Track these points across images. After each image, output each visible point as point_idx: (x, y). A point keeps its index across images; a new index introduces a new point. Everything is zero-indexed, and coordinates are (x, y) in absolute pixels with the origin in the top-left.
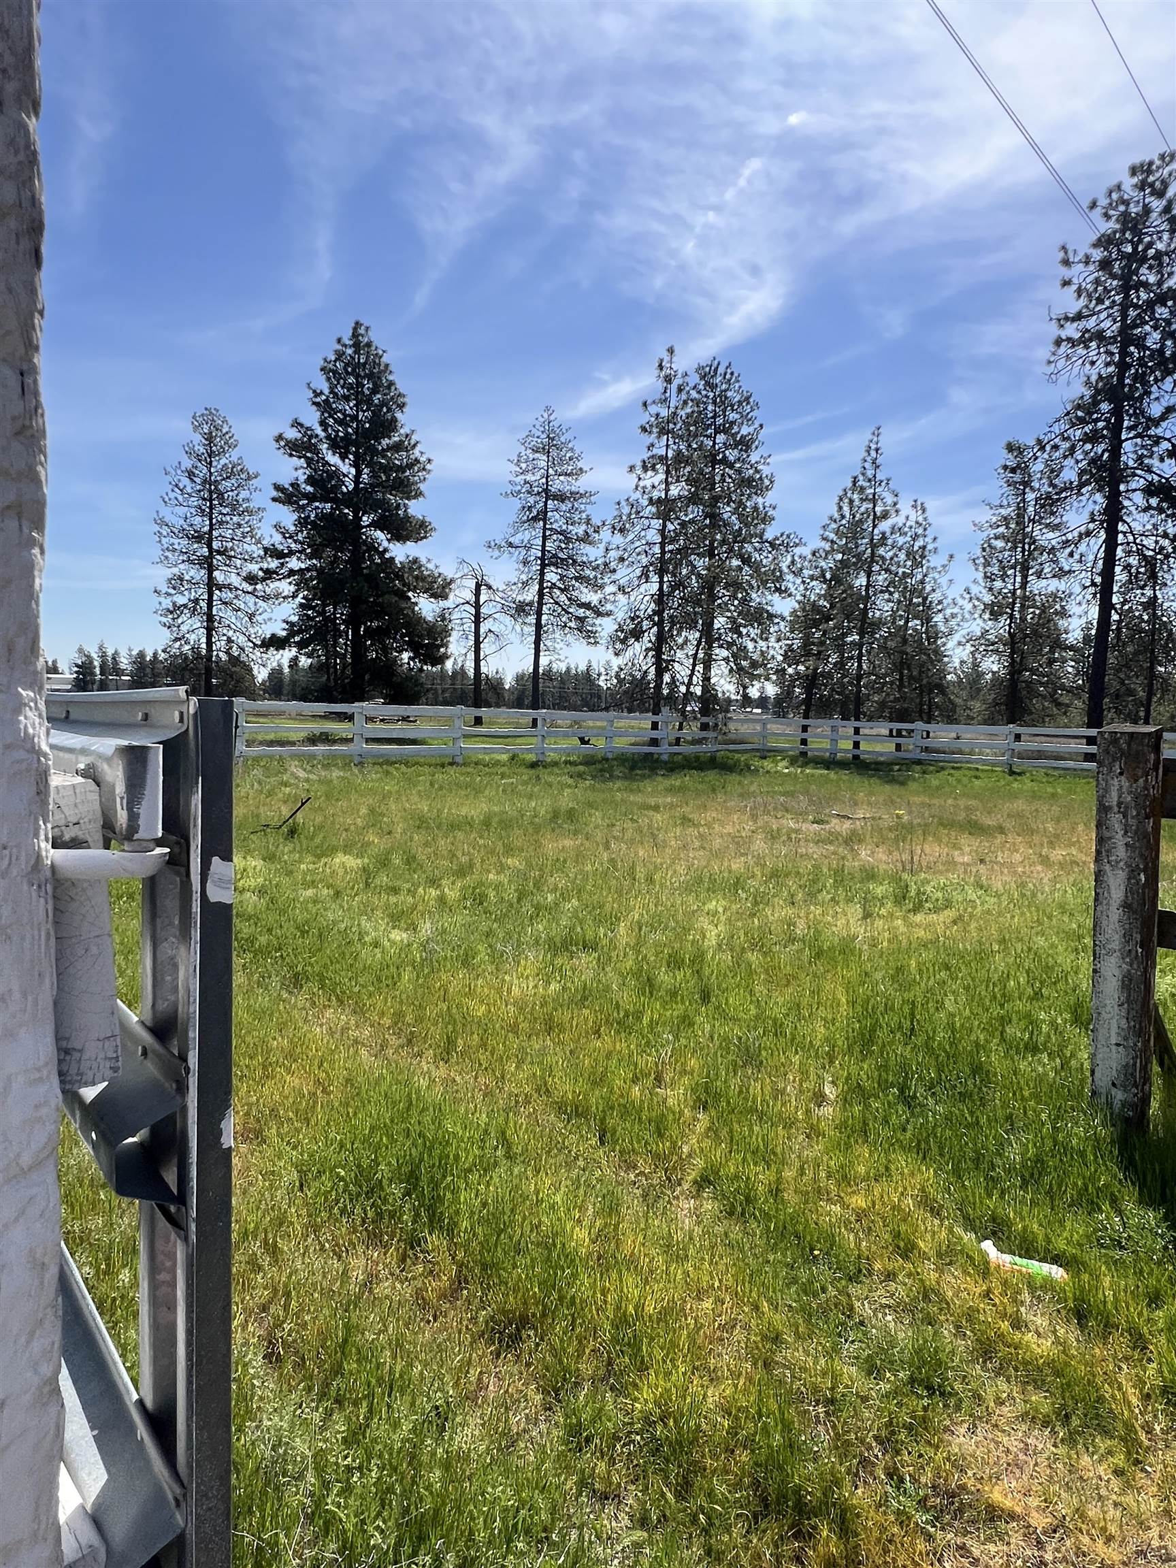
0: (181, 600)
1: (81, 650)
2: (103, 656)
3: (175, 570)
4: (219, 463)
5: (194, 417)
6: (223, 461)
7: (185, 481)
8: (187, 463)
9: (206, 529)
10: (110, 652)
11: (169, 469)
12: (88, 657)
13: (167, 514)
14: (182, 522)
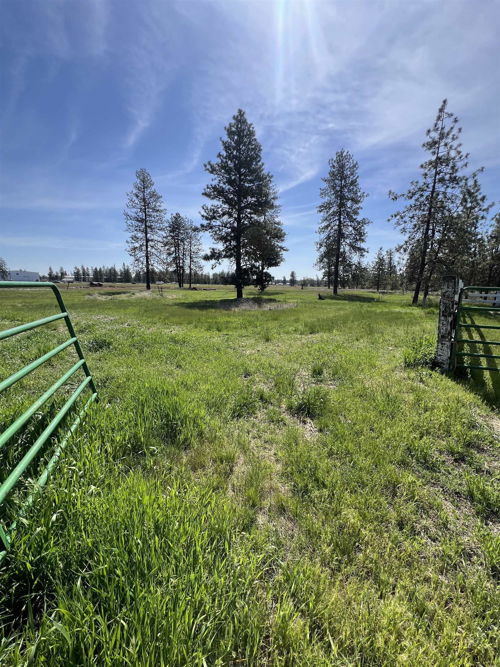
0: (137, 245)
1: (76, 268)
2: (84, 270)
3: (133, 234)
4: (147, 191)
5: (137, 172)
6: (149, 191)
7: (134, 198)
8: (135, 191)
9: (144, 217)
10: (86, 268)
11: (128, 193)
12: (78, 270)
13: (128, 211)
14: (135, 214)
